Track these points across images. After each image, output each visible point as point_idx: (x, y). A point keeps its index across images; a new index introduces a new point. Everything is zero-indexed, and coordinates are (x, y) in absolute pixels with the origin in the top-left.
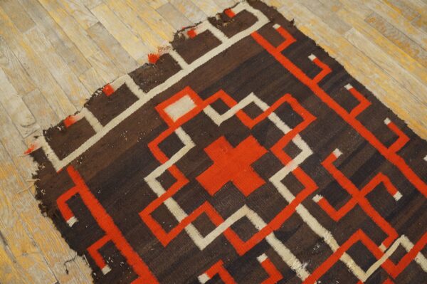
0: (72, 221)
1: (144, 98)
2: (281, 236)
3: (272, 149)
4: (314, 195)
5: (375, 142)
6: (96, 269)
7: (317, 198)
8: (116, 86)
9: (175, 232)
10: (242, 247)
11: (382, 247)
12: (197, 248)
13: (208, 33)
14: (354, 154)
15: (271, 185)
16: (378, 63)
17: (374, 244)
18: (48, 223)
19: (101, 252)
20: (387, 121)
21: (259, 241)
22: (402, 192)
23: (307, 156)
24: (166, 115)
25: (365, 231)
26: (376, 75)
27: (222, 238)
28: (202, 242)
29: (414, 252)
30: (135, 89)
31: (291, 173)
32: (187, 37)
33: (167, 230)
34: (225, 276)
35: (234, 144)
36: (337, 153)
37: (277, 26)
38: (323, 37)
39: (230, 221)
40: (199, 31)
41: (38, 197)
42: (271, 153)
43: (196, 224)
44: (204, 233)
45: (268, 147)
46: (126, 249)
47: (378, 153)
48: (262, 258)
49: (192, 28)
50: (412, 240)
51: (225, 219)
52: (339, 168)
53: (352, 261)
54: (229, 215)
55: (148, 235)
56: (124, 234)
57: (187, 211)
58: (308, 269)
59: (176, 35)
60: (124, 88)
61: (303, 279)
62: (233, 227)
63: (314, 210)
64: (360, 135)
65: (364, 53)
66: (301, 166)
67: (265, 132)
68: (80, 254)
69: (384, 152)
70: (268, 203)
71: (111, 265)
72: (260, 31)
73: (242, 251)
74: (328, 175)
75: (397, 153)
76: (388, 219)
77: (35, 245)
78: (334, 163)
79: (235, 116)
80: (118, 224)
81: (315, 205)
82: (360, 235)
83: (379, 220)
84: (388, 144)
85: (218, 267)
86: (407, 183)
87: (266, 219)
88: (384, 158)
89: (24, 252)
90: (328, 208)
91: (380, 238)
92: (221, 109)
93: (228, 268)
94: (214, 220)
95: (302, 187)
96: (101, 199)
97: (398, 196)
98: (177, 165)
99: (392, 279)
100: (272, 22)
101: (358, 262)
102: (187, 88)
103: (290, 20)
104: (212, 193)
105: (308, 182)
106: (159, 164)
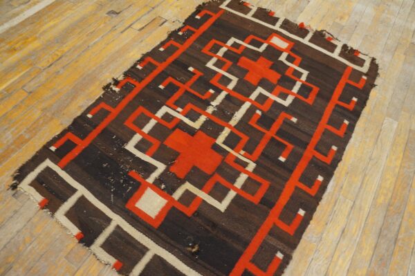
0: (198, 17)
1: (277, 27)
2: (228, 97)
3: (278, 86)
4: (260, 110)
5: (314, 141)
6: (179, 30)
7: (259, 112)
8: (276, 16)
9: (211, 54)
10: (214, 81)
11: (242, 152)
12: (206, 63)
13: (335, 46)
14: (299, 130)
15: (256, 88)
16: (379, 140)
17: (243, 146)
18: (194, 10)
19: (188, 30)
20: (334, 148)
21: (220, 88)
22: (286, 161)
23: (283, 104)
24: (272, 37)
25: (249, 141)
26: (368, 140)
27: (216, 73)
28: (210, 65)
29: (247, 172)
30: (279, 23)
31: (268, 97)
32: (326, 37)
33: (210, 51)
34: (195, 78)
35: (271, 68)
36: (294, 120)
37: (365, 78)
38: (376, 104)
39: (226, 74)
40: (334, 42)
41: (204, 4)
42: (275, 86)
43: (218, 61)
44: (215, 65)
45: (278, 84)
46: (193, 38)
47: (308, 144)
48: (211, 91)
49: (333, 38)
50: (255, 170)
51: (227, 72)
52: (284, 122)
53: (227, 135)
54: (230, 73)
55: (204, 44)
56: (201, 36)
57: (223, 56)
58: (214, 112)
59: (322, 31)
60: (277, 19)
61: (207, 111)
62: (223, 76)
63: (250, 112)
64: (314, 132)
65: (381, 130)
66: (275, 102)
67: (287, 81)
68: (184, 23)
69: (310, 148)
70: (245, 88)
71: (183, 34)
72: (354, 70)
73: (211, 82)
74: (277, 116)
75: (314, 156)
76: (263, 154)
77: (181, 9)
78: (286, 118)
79: (289, 67)
80: (204, 33)
81: (254, 112)
82: (245, 139)
83: (260, 148)
84: (316, 149)
85: (199, 74)
86: (295, 165)
87: (235, 89)
88: (305, 148)
89: (177, 7)
90: (255, 119)
91: (249, 151)
92: (289, 59)
93: (200, 79)
94: (223, 67)
95: (262, 104)
96: (214, 24)
97: (282, 159)
98: (246, 48)
99: (224, 159)
100: (366, 75)
101: (227, 138)
102: (292, 43)
103: (375, 83)
104: (238, 64)
105: (267, 107)
106: (243, 41)
